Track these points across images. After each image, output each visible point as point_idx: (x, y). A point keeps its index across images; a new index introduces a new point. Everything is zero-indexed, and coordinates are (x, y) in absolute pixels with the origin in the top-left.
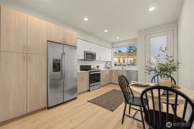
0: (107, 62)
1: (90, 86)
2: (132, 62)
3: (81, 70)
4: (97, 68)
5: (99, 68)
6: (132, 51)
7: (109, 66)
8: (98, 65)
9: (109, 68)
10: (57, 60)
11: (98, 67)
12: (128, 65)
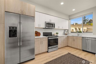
0: (65, 30)
1: (48, 49)
2: (86, 30)
3: (44, 35)
4: (56, 35)
5: (58, 35)
6: (86, 23)
7: (67, 33)
8: (57, 32)
9: (66, 34)
10: (13, 28)
11: (57, 33)
12: (83, 32)
